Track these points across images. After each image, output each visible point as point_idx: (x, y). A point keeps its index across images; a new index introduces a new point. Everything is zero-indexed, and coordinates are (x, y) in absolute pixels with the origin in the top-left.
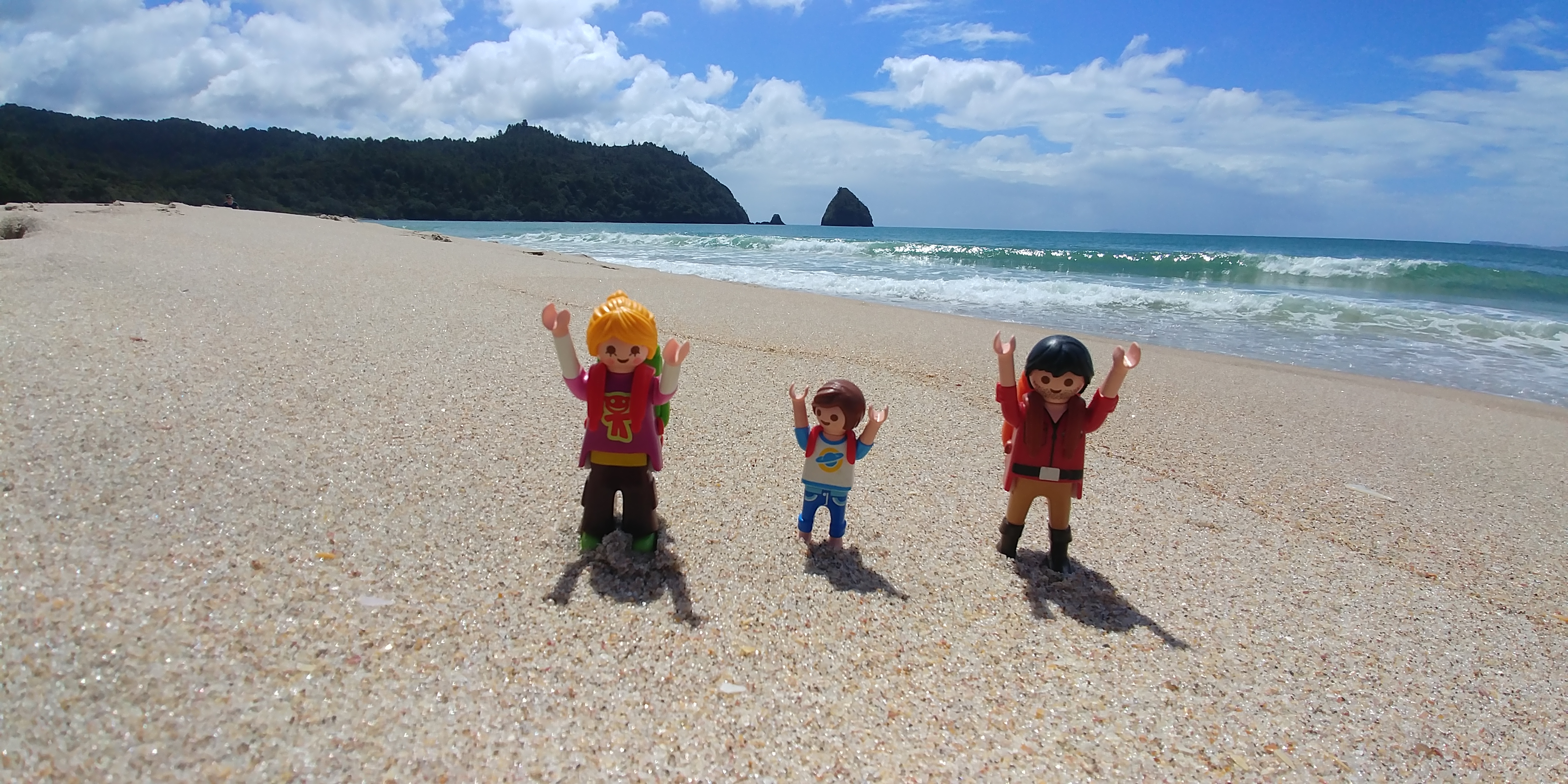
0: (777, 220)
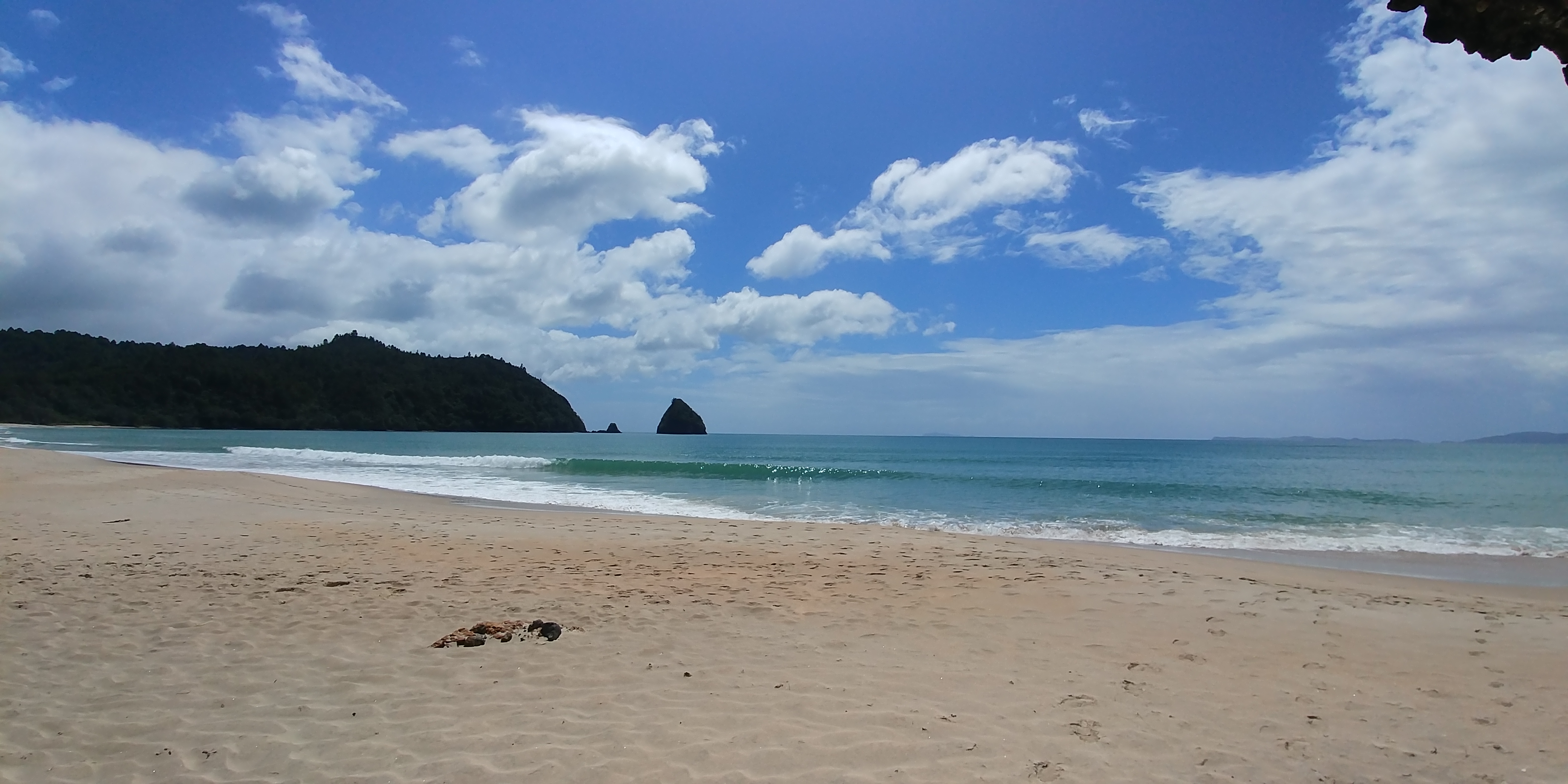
0: (613, 429)
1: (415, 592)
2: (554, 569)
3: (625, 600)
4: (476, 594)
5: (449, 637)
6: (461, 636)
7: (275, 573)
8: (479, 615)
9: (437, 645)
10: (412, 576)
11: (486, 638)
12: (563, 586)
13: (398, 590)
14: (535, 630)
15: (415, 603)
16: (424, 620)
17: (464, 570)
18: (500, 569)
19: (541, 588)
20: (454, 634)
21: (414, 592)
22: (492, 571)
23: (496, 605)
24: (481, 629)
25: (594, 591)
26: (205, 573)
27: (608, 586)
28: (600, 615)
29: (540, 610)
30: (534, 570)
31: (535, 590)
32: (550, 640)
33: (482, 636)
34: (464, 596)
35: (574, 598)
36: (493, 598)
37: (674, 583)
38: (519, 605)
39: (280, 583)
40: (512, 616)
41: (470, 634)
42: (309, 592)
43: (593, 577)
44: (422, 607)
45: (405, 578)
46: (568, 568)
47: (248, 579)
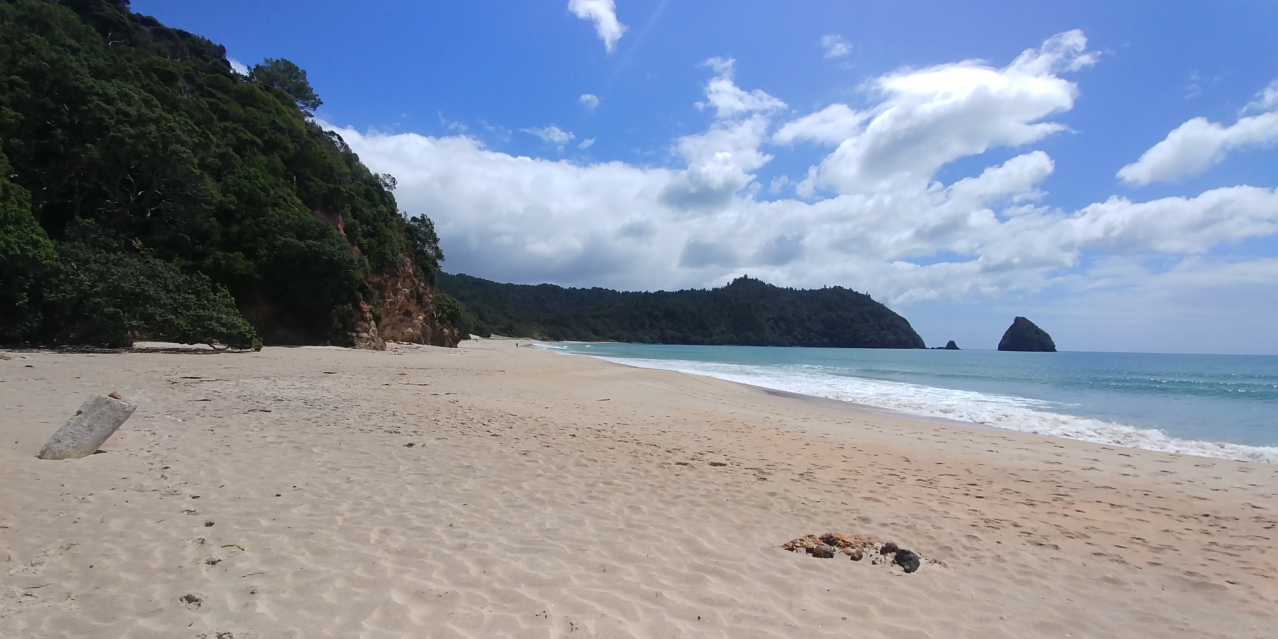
0: (952, 346)
1: (777, 482)
2: (904, 478)
3: (994, 532)
4: (827, 494)
5: (799, 541)
6: (810, 543)
7: (679, 448)
8: (829, 519)
9: (787, 547)
10: (774, 466)
11: (835, 551)
12: (916, 500)
13: (761, 478)
14: (888, 554)
15: (773, 494)
16: (779, 515)
17: (818, 467)
18: (851, 471)
19: (892, 498)
20: (804, 540)
21: (773, 482)
22: (843, 471)
23: (847, 510)
24: (830, 540)
25: (953, 513)
26: (638, 442)
27: (970, 510)
28: (965, 548)
29: (892, 526)
30: (884, 476)
31: (886, 500)
32: (907, 571)
33: (831, 549)
34: (816, 493)
35: (930, 518)
36: (843, 501)
37: (1059, 520)
38: (869, 515)
39: (680, 457)
40: (862, 527)
41: (819, 543)
42: (696, 469)
43: (948, 494)
44: (778, 499)
45: (769, 467)
46: (920, 480)
47: (661, 451)
